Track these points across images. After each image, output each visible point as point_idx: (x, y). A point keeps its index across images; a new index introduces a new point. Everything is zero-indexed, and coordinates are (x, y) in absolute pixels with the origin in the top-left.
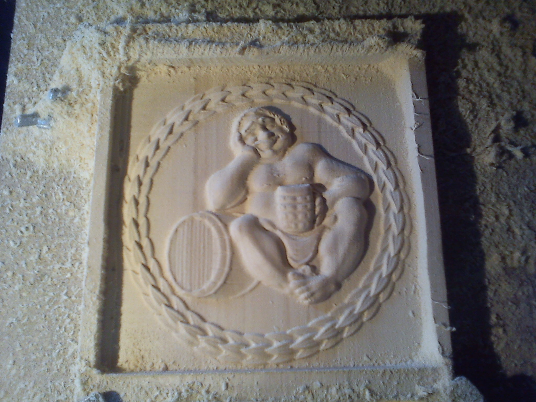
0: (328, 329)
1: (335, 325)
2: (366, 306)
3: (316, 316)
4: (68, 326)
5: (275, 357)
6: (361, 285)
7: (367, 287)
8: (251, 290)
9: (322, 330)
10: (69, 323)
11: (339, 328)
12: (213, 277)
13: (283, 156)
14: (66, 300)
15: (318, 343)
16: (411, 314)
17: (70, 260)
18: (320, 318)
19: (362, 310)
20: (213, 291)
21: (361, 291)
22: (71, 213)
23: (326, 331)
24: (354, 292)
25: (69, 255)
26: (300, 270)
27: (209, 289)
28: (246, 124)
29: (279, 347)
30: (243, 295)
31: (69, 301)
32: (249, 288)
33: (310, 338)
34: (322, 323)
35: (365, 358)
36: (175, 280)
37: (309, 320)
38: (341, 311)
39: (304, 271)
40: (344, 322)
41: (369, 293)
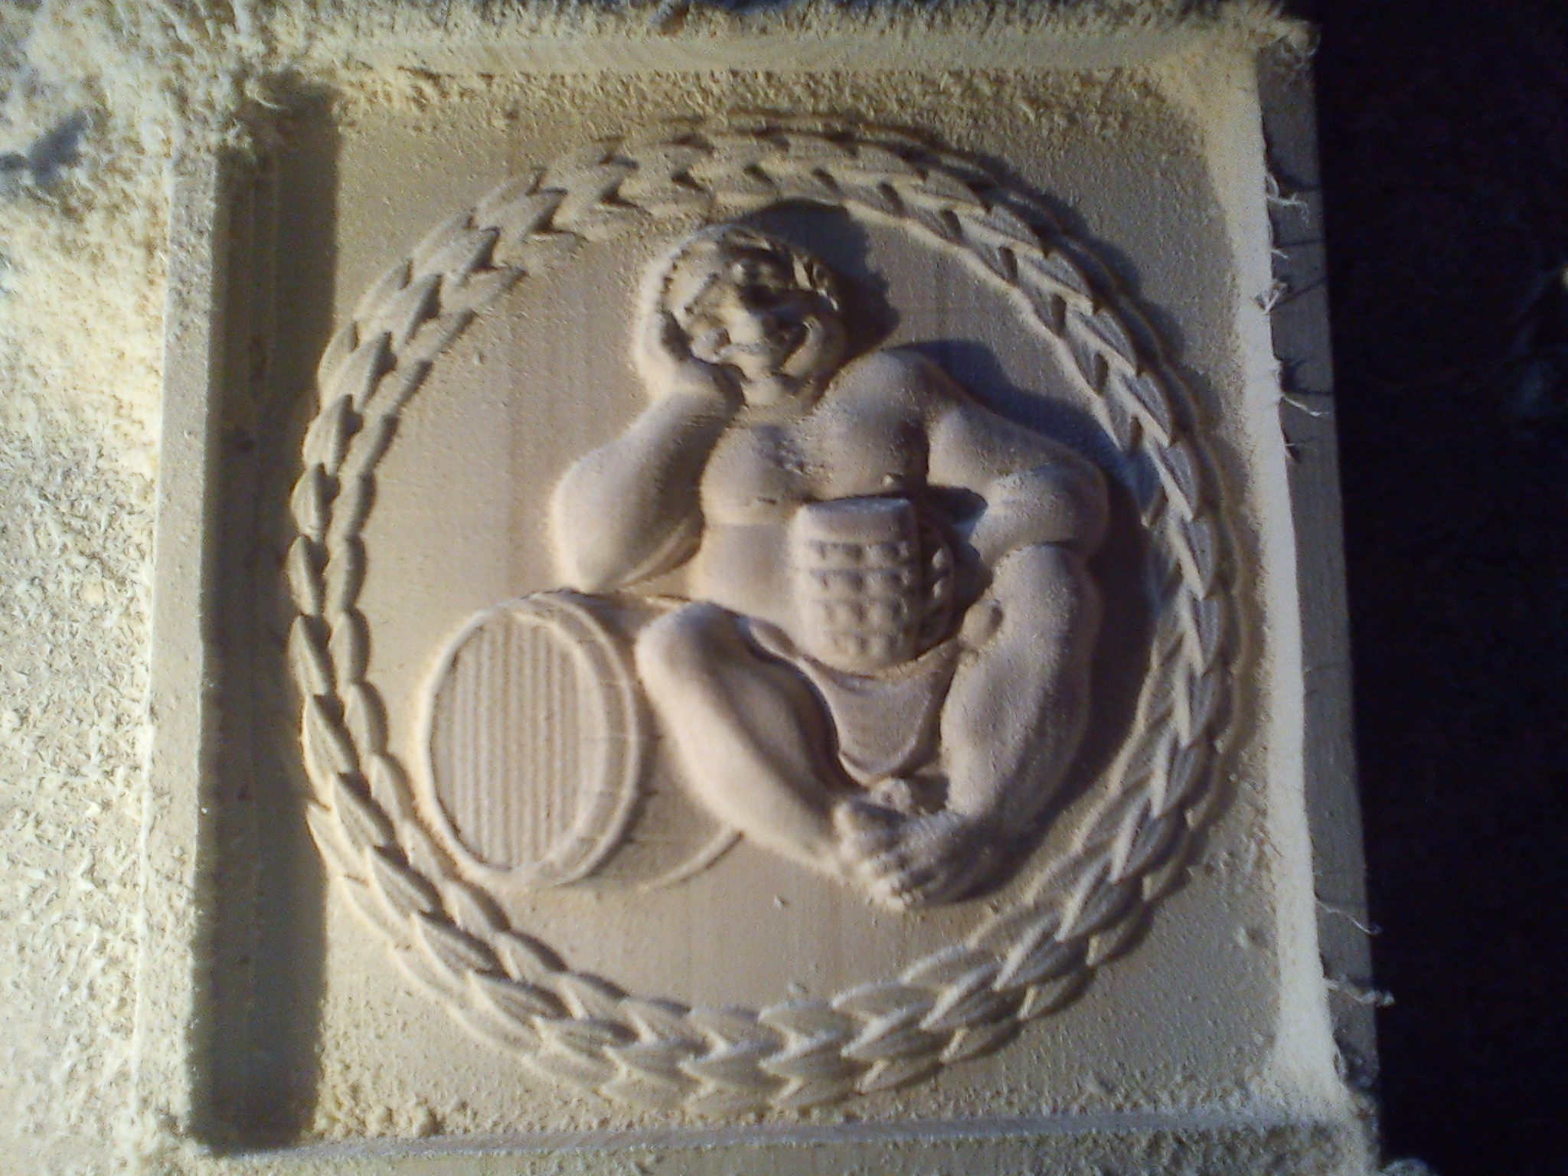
0: (970, 994)
1: (992, 976)
2: (1094, 918)
3: (930, 950)
4: (100, 982)
5: (794, 1084)
6: (1077, 844)
7: (1096, 849)
8: (711, 864)
9: (949, 996)
10: (104, 971)
11: (1006, 991)
12: (580, 824)
13: (818, 397)
14: (89, 895)
15: (939, 1040)
16: (1242, 938)
17: (96, 758)
18: (944, 954)
19: (1080, 930)
20: (583, 867)
21: (1078, 865)
22: (93, 597)
23: (963, 1000)
24: (1053, 866)
25: (93, 741)
26: (876, 797)
27: (571, 861)
28: (689, 286)
29: (806, 1055)
30: (685, 880)
31: (99, 895)
32: (703, 856)
33: (911, 1022)
34: (948, 972)
35: (1092, 1087)
36: (456, 830)
37: (903, 963)
38: (1011, 930)
39: (888, 798)
40: (1021, 968)
41: (1107, 870)
